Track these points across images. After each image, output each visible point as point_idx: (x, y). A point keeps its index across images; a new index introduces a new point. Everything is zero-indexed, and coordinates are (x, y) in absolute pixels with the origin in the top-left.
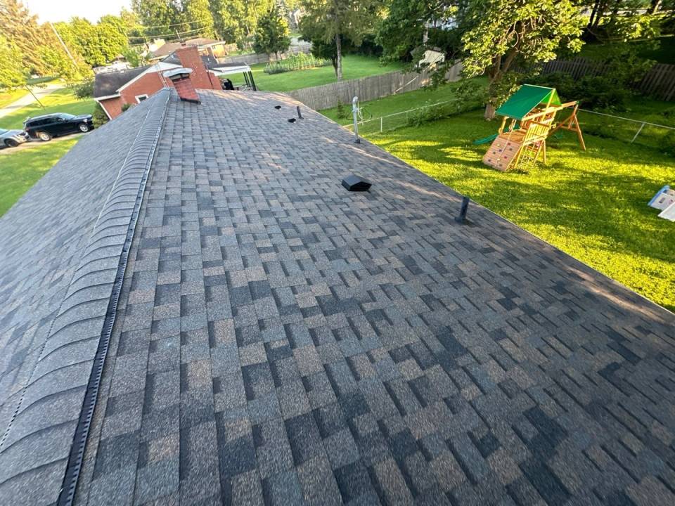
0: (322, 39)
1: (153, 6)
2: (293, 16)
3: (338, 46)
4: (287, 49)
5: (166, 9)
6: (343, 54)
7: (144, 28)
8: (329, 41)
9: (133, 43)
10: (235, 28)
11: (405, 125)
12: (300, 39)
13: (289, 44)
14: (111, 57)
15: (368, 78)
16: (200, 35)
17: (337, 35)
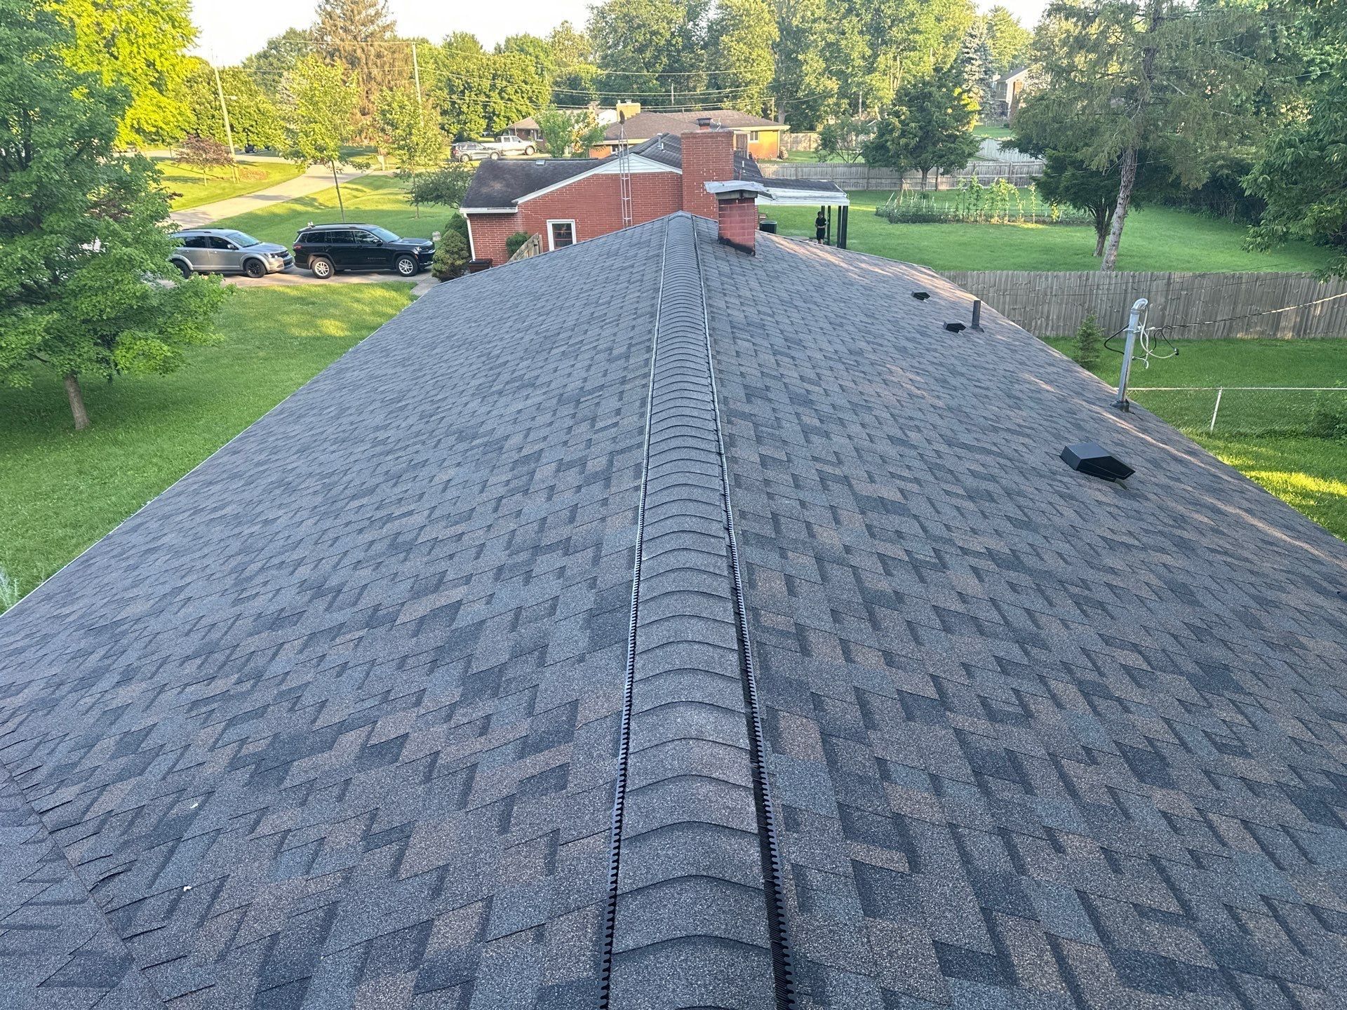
0: (1079, 156)
1: (639, 27)
2: (1002, 84)
3: (1126, 177)
4: (962, 166)
5: (668, 37)
6: (1135, 201)
7: (599, 71)
8: (1100, 162)
9: (562, 101)
10: (827, 94)
11: (1304, 428)
12: (1007, 145)
13: (970, 155)
14: (500, 124)
15: (1203, 276)
16: (727, 104)
17: (1130, 151)
